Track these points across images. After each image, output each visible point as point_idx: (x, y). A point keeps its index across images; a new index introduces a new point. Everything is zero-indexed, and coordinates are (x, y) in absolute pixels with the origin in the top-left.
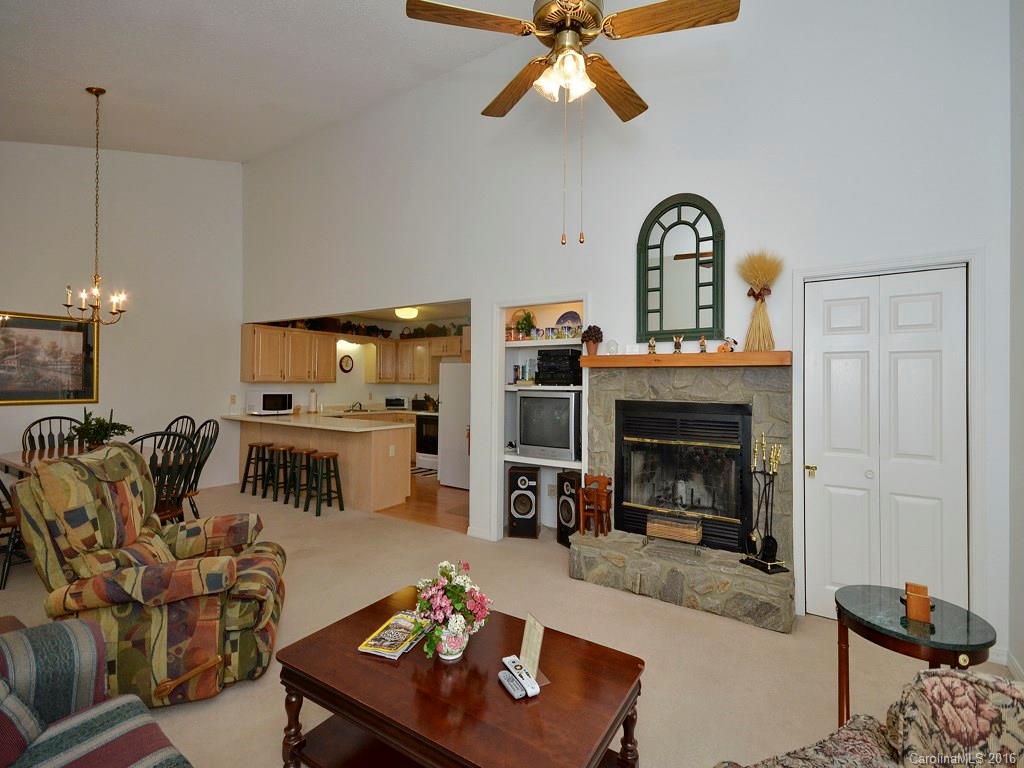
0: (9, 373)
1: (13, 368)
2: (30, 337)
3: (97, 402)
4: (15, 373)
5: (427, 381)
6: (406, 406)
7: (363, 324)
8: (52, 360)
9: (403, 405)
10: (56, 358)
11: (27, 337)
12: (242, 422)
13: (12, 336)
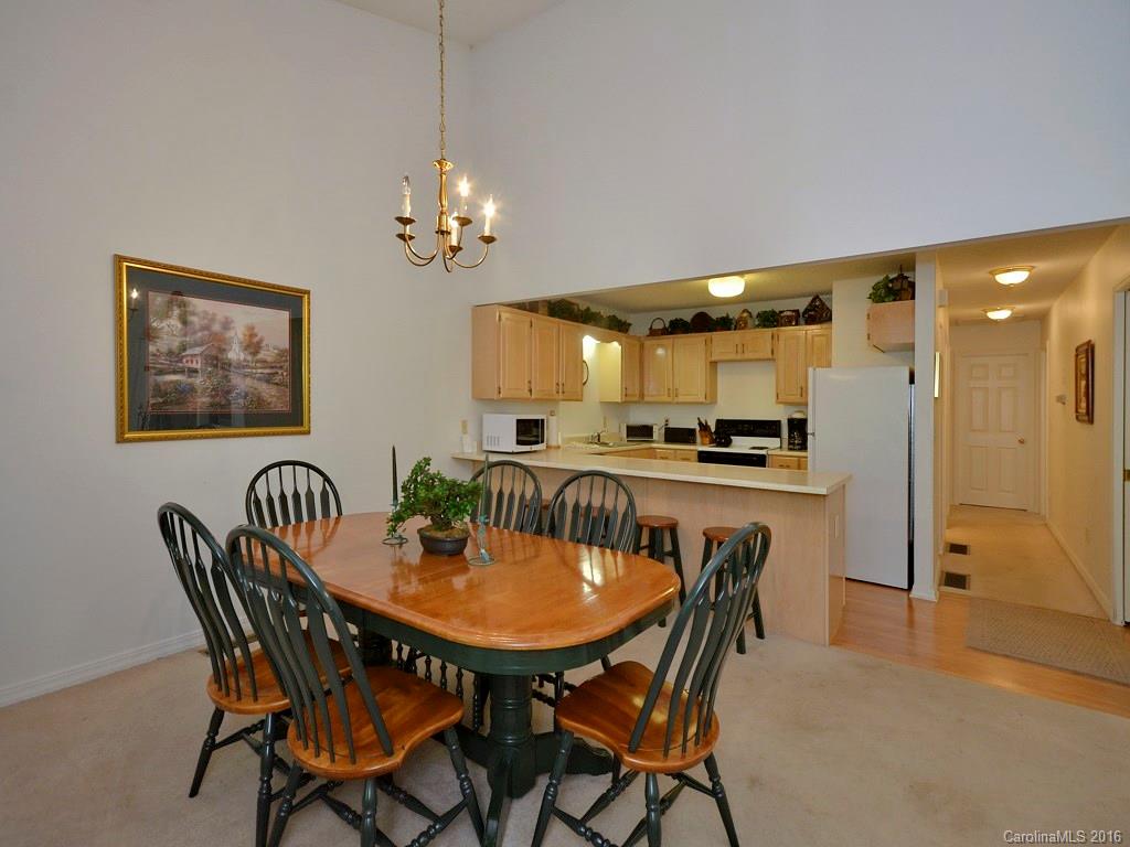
0: (190, 380)
1: (196, 371)
2: (220, 317)
3: (309, 433)
4: (198, 381)
5: (702, 399)
6: (655, 436)
7: (605, 312)
8: (249, 358)
9: (651, 436)
10: (255, 353)
11: (214, 315)
12: (473, 461)
13: (194, 314)
